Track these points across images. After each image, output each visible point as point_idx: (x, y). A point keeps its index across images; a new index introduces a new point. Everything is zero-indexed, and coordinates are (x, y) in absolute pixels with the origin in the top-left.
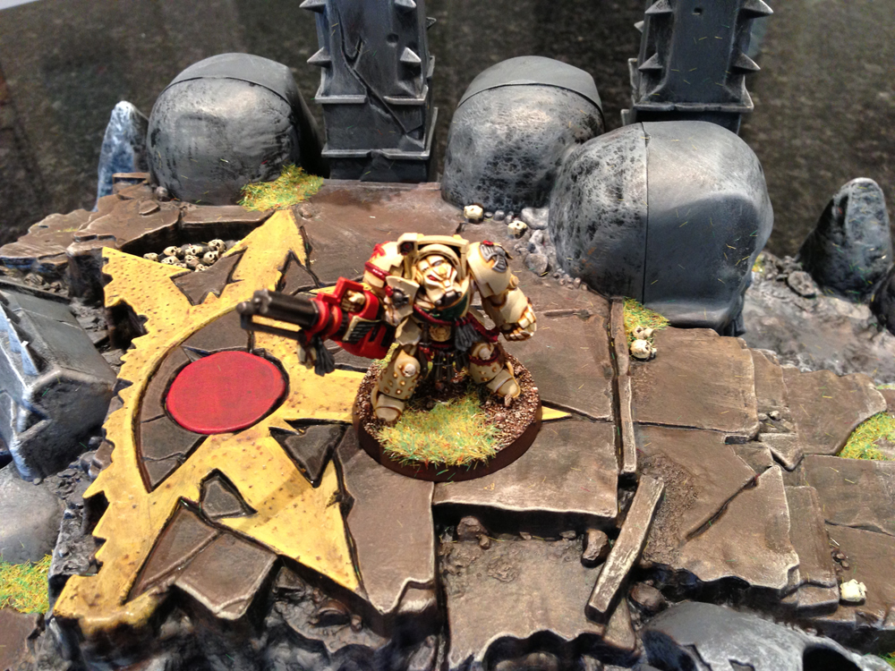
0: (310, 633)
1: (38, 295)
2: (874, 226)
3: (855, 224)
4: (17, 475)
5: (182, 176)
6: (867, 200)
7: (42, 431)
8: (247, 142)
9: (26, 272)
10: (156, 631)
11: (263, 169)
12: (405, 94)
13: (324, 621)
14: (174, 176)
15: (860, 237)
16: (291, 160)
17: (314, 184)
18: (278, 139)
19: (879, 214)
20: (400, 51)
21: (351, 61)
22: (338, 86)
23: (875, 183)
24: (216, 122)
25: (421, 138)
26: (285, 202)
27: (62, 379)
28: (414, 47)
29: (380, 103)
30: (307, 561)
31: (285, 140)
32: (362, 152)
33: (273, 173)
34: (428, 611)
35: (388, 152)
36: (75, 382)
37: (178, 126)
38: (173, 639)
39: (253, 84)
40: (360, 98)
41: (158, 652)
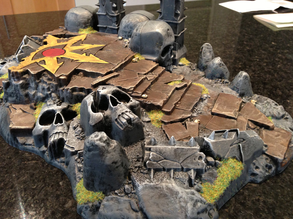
0: (46, 81)
1: (36, 43)
2: (208, 54)
3: (204, 53)
4: (16, 62)
5: (69, 25)
6: (208, 48)
7: (22, 55)
8: (81, 19)
9: (36, 40)
10: (22, 76)
11: (84, 26)
12: (113, 14)
13: (49, 79)
14: (67, 25)
15: (205, 56)
16: (90, 25)
17: (95, 31)
18: (88, 20)
19: (210, 52)
20: (112, 4)
21: (103, 5)
22: (101, 11)
23: (210, 45)
24: (76, 15)
25: (117, 24)
26: (87, 33)
27: (28, 46)
28: (116, 4)
29: (109, 15)
30: (49, 70)
31: (90, 21)
32: (105, 26)
33: (85, 27)
34: (64, 79)
35: (110, 27)
36: (30, 47)
37: (70, 15)
38: (25, 78)
39: (86, 9)
40: (105, 14)
41: (22, 79)
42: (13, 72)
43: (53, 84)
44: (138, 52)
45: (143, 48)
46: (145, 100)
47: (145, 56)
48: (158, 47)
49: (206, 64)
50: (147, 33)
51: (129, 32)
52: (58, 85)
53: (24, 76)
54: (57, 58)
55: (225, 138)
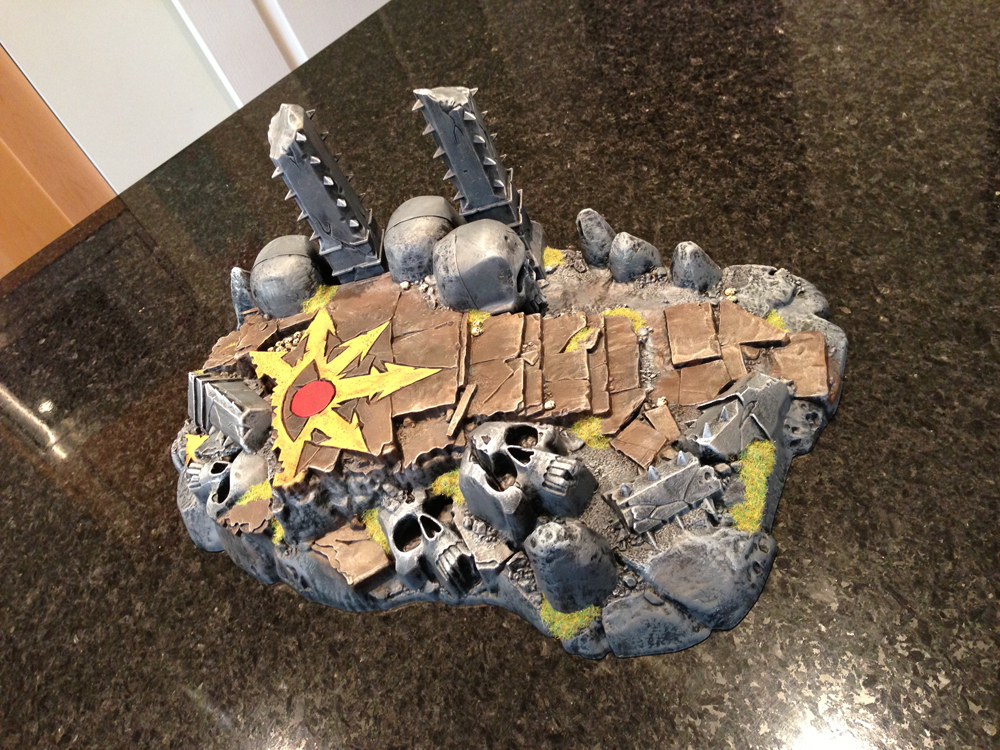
0: (358, 471)
1: (229, 381)
2: (597, 231)
3: (588, 232)
4: (246, 454)
5: (273, 307)
6: (590, 219)
7: (250, 434)
8: (295, 284)
9: (220, 372)
10: (308, 484)
11: (307, 293)
12: (358, 240)
13: (362, 465)
14: (270, 309)
15: (593, 238)
16: (319, 283)
17: (334, 289)
18: (309, 277)
19: (599, 224)
20: (348, 223)
21: (329, 233)
22: (328, 245)
23: (589, 209)
24: (279, 280)
25: (374, 254)
26: (322, 305)
27: (251, 412)
28: (354, 218)
29: (349, 246)
30: (350, 448)
31: (313, 276)
32: (350, 269)
33: (312, 293)
34: (393, 452)
35: (362, 265)
36: (256, 412)
37: (264, 286)
38: (315, 485)
39: (290, 255)
40: (339, 247)
41: (311, 491)
42: (289, 488)
43: (376, 470)
44: (470, 308)
45: (476, 297)
46: (554, 411)
47: (487, 308)
48: (505, 282)
49: (603, 252)
50: (473, 268)
51: (419, 267)
52: (386, 467)
53: (312, 482)
54: (333, 409)
55: (725, 420)
